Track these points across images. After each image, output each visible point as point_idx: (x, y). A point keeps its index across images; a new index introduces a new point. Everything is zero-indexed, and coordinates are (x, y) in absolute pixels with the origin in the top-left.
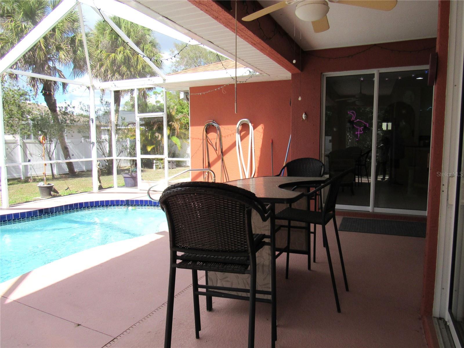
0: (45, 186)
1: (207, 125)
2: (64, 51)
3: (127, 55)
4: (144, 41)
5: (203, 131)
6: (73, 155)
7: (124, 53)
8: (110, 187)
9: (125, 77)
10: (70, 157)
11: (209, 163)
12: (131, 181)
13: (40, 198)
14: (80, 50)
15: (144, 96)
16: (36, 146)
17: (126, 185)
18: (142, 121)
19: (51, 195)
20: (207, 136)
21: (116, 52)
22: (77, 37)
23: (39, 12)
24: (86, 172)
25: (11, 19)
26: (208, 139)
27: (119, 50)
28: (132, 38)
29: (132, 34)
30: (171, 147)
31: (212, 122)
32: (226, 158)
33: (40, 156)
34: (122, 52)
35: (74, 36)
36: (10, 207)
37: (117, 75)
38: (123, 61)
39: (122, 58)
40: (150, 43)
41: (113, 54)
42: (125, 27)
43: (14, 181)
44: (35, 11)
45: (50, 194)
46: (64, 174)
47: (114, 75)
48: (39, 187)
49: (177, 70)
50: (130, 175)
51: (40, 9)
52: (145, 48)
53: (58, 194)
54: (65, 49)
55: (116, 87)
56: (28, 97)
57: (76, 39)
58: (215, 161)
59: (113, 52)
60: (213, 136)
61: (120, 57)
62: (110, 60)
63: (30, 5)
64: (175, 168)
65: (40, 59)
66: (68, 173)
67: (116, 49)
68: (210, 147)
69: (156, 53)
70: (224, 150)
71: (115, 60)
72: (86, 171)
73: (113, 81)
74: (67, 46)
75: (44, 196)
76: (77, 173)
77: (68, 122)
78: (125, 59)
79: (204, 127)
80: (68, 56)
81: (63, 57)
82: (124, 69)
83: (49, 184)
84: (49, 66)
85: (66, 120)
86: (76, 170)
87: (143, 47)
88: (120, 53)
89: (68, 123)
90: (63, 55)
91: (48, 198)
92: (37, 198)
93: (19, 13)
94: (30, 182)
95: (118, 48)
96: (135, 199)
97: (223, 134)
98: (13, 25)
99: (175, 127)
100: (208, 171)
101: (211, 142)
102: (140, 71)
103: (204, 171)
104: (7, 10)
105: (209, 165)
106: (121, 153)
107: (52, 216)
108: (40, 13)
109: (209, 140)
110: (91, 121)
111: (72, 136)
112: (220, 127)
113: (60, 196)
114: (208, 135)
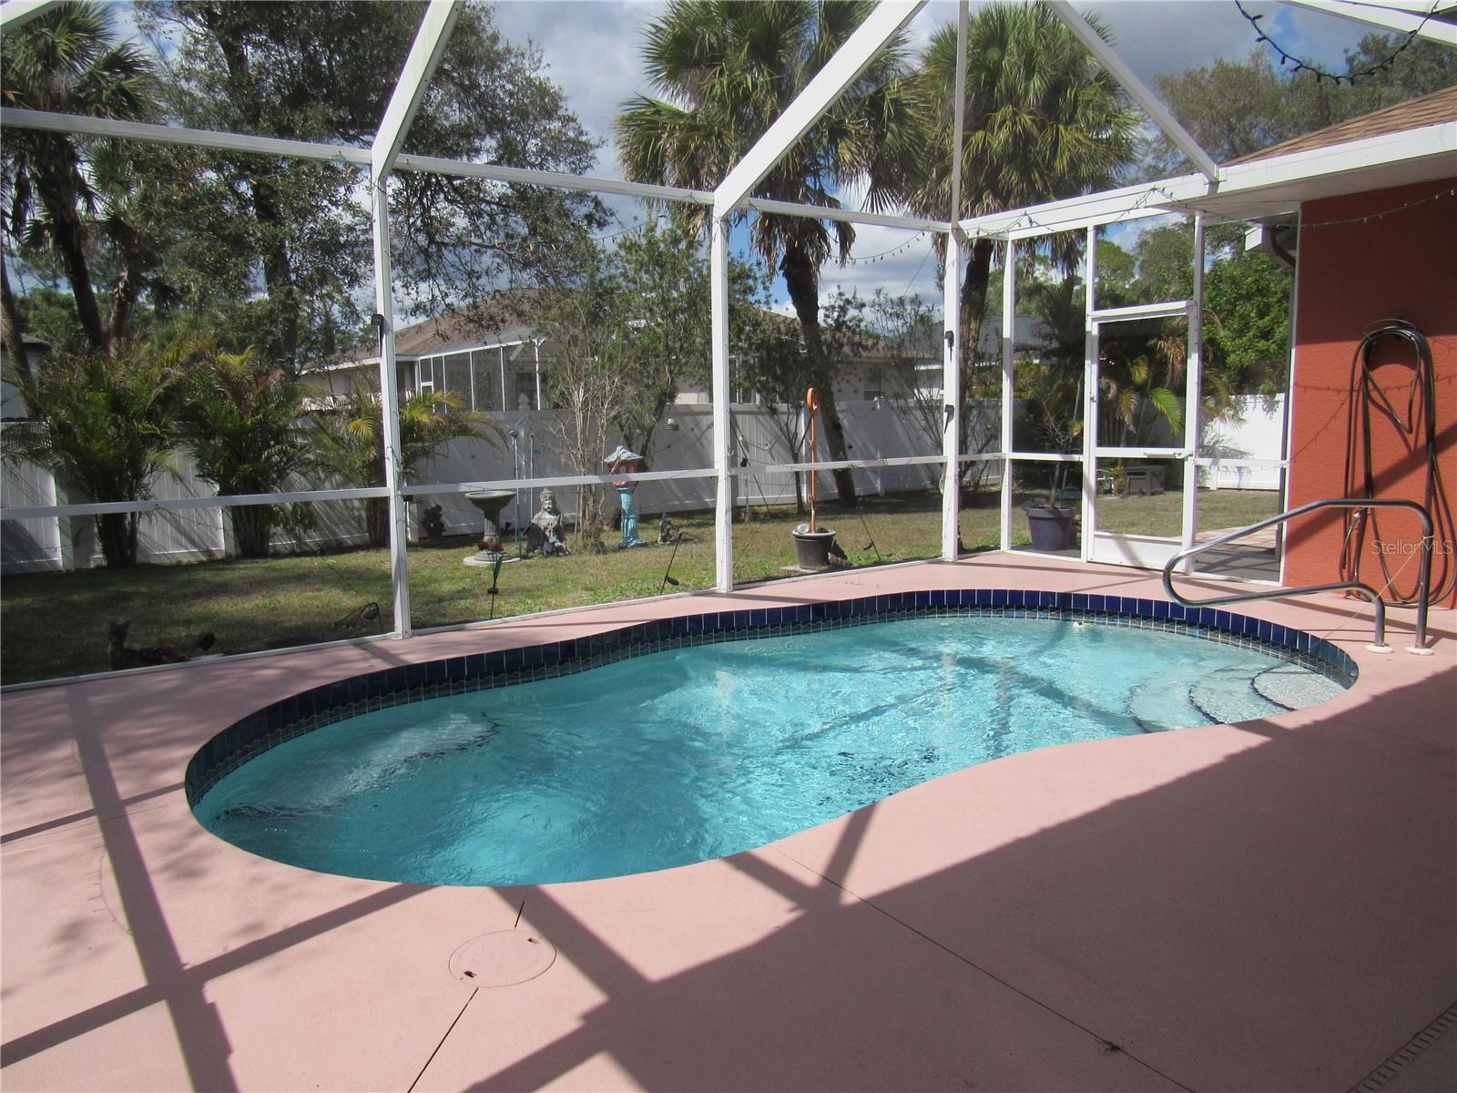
0: (813, 534)
1: (1371, 336)
2: (851, 139)
3: (1024, 129)
4: (1078, 77)
5: (1356, 359)
6: (850, 447)
7: (1014, 123)
8: (985, 549)
9: (1012, 201)
10: (845, 454)
11: (1368, 475)
12: (1051, 530)
13: (797, 568)
14: (892, 132)
15: (1070, 257)
16: (758, 420)
17: (1037, 545)
18: (1051, 339)
19: (828, 563)
20: (1366, 377)
21: (989, 127)
22: (886, 93)
23: (788, 34)
24: (882, 498)
25: (719, 68)
26: (1371, 386)
27: (999, 116)
28: (1039, 72)
29: (1042, 59)
30: (1148, 423)
31: (1395, 323)
32: (1443, 459)
33: (766, 448)
34: (1009, 123)
35: (880, 91)
36: (735, 590)
37: (988, 199)
38: (1011, 149)
39: (1007, 140)
40: (1097, 79)
41: (980, 134)
42: (1017, 42)
43: (705, 517)
44: (778, 35)
45: (825, 560)
46: (826, 502)
47: (978, 200)
48: (797, 537)
49: (1161, 165)
50: (1050, 512)
51: (790, 27)
52: (1080, 98)
53: (844, 561)
54: (853, 132)
55: (1034, 225)
56: (751, 282)
57: (883, 98)
58: (1399, 471)
59: (977, 129)
60: (1395, 379)
61: (1000, 139)
62: (969, 154)
63: (767, 19)
64: (1162, 493)
65: (788, 170)
66: (837, 497)
67: (989, 117)
68: (1378, 419)
69: (1115, 110)
70: (1439, 429)
71: (984, 151)
72: (882, 495)
73: (975, 216)
74: (862, 123)
75: (810, 564)
76: (860, 499)
77: (846, 349)
78: (1015, 143)
79: (1358, 343)
80: (860, 153)
81: (848, 157)
82: (1011, 176)
83: (821, 530)
84: (808, 188)
85: (841, 346)
86: (859, 491)
87: (1076, 96)
88: (1000, 127)
89: (846, 355)
90: (846, 151)
91: (820, 572)
92: (792, 568)
93: (739, 49)
94: (743, 521)
95: (996, 111)
96: (1089, 593)
97: (1440, 368)
98: (725, 82)
99: (1166, 356)
100: (1364, 507)
101: (1385, 400)
102: (1061, 179)
103: (1346, 509)
104: (710, 44)
105: (1371, 486)
106: (989, 440)
107: (846, 624)
108: (790, 38)
109: (1374, 394)
110: (946, 341)
111: (855, 391)
112: (1430, 341)
113: (849, 567)
114: (1373, 374)
